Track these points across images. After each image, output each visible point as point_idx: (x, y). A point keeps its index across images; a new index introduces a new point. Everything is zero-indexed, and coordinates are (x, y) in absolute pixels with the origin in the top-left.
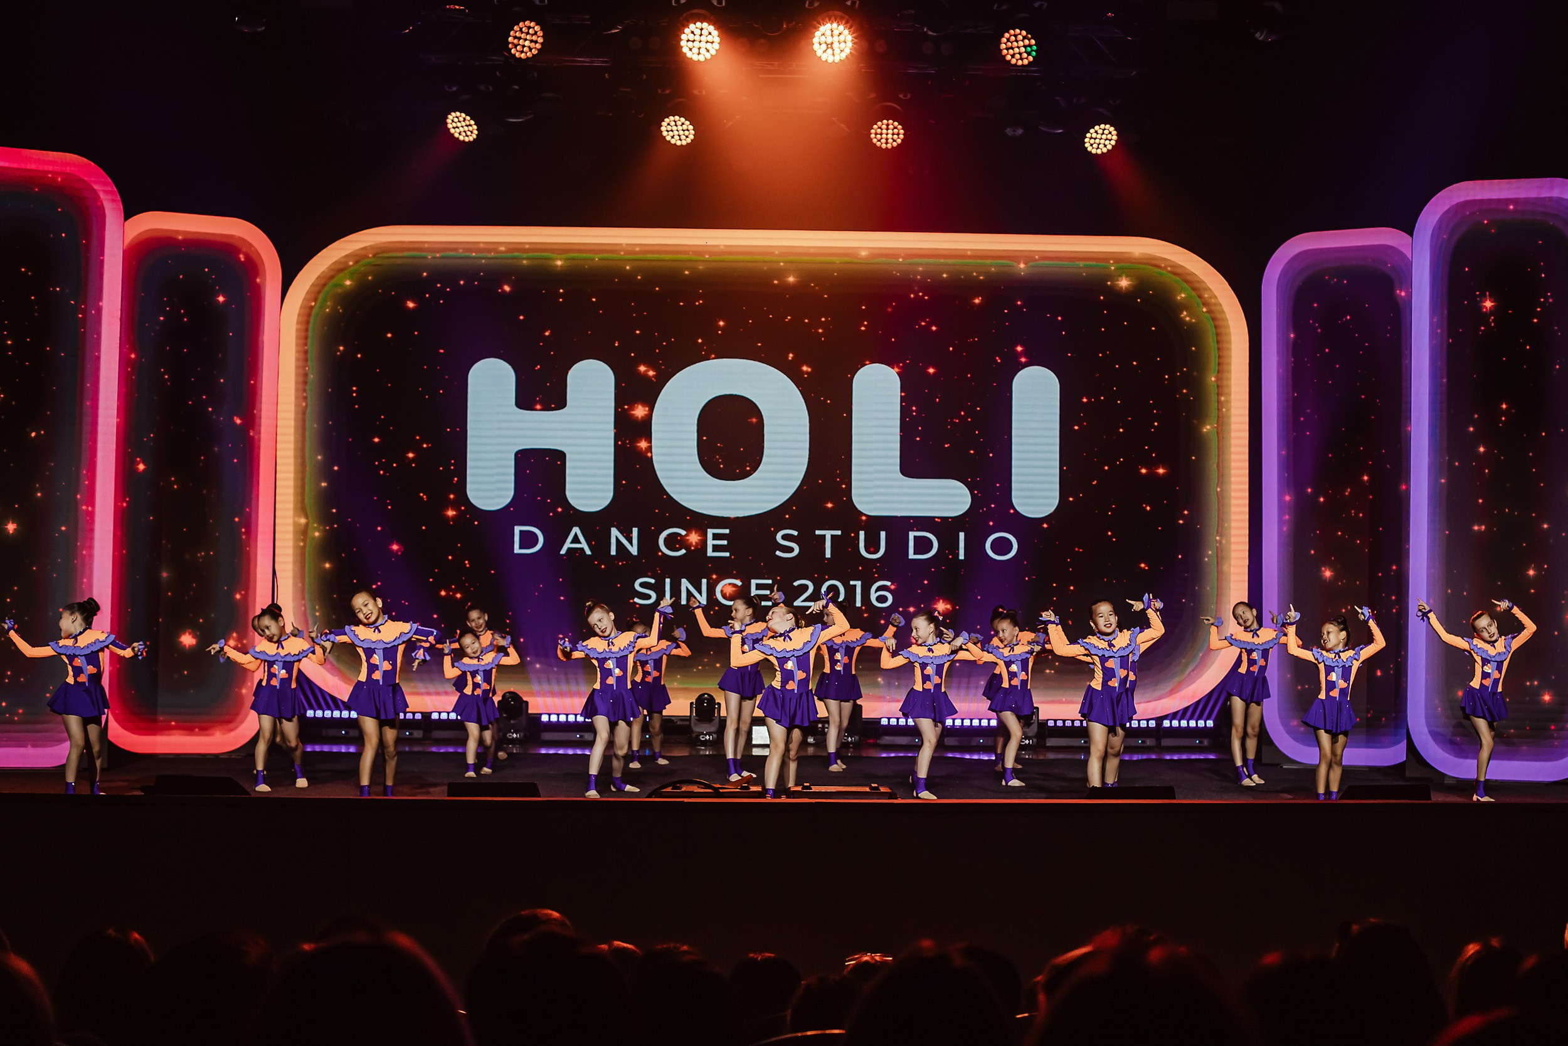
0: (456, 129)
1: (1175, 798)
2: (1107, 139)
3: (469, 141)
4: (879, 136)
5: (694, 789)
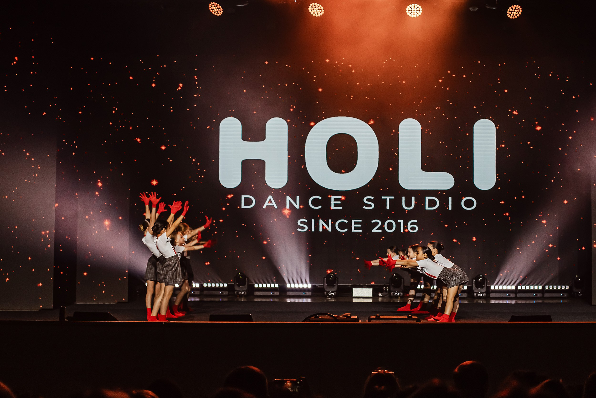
0: (213, 10)
1: (551, 321)
2: (517, 12)
3: (219, 15)
4: (410, 12)
5: (325, 317)
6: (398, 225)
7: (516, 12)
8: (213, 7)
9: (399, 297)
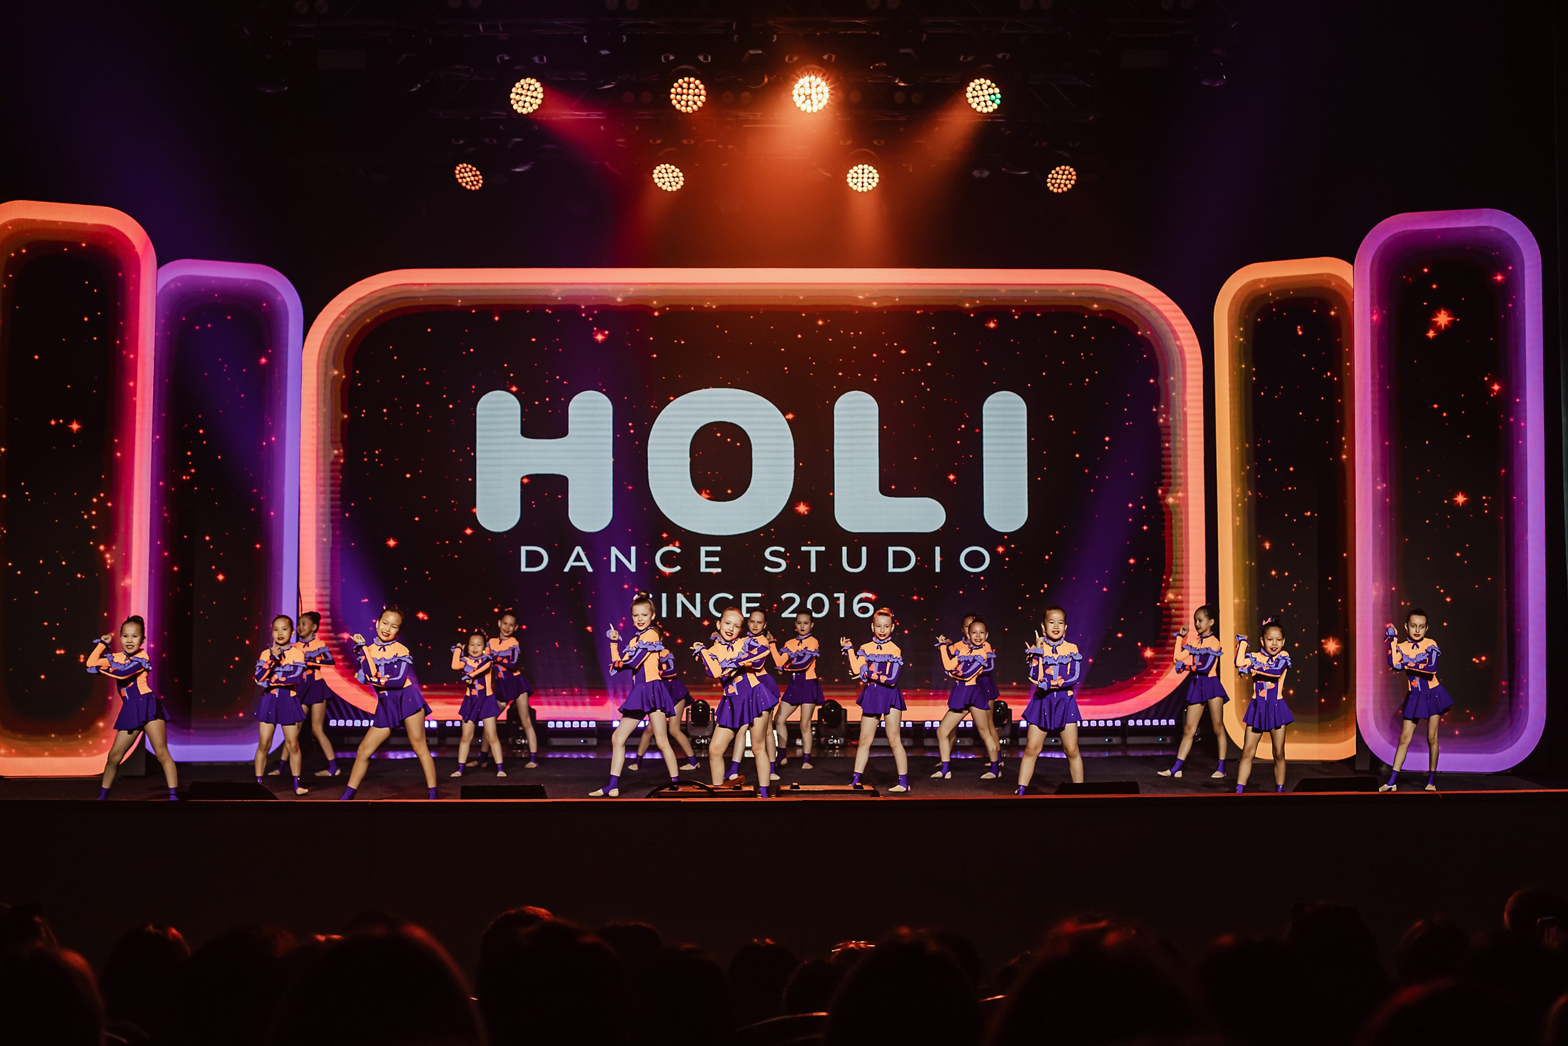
0: (464, 179)
1: (1138, 793)
3: (476, 190)
4: (855, 181)
5: (690, 789)
6: (834, 603)
7: (1066, 180)
8: (463, 173)
9: (837, 747)
